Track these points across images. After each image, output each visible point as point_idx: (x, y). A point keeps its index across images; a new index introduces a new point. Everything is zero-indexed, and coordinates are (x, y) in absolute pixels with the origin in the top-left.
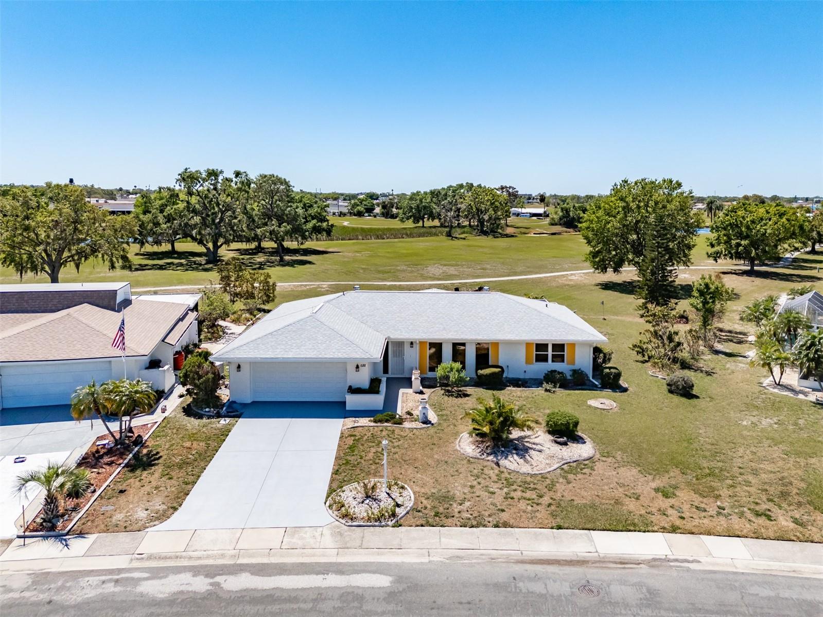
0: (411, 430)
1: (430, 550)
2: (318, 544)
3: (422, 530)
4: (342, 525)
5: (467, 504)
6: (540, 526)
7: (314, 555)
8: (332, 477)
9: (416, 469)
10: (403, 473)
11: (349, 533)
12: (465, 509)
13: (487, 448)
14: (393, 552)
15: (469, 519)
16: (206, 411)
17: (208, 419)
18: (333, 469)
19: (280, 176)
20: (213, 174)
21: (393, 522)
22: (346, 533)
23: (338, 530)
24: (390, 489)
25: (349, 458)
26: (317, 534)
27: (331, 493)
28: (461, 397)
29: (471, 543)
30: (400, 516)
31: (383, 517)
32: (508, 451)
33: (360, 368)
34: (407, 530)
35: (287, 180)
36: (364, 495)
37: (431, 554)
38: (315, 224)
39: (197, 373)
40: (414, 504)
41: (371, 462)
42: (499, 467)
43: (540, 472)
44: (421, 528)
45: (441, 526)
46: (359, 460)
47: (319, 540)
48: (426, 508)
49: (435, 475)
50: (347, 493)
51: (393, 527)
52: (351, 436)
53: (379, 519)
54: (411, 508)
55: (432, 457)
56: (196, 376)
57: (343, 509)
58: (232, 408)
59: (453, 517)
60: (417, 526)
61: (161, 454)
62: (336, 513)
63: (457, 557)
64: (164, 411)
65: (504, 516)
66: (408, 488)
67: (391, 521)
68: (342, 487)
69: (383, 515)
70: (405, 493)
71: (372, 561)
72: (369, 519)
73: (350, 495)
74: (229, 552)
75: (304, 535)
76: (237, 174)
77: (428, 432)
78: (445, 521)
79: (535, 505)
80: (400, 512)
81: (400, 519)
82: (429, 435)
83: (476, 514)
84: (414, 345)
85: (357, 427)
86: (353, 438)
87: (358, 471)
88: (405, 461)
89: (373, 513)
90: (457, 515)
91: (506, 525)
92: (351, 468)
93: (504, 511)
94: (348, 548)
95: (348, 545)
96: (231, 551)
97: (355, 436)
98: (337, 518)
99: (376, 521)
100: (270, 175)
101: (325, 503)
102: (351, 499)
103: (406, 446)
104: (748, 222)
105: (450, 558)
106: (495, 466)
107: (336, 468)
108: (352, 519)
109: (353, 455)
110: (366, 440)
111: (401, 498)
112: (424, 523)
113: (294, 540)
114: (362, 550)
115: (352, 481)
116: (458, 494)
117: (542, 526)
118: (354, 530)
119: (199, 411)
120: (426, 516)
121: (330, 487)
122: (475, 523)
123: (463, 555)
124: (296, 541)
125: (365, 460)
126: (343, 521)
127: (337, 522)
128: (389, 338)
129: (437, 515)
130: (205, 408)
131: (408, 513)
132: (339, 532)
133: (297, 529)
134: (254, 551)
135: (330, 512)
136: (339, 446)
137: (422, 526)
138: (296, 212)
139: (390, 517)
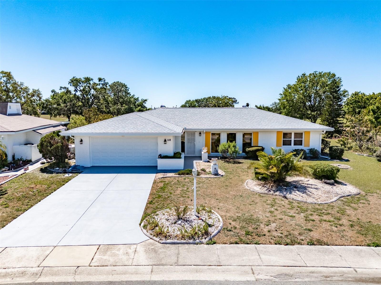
0: (207, 178)
1: (253, 267)
2: (131, 261)
3: (238, 247)
4: (156, 243)
5: (273, 225)
6: (356, 243)
7: (125, 273)
8: (147, 205)
9: (218, 200)
10: (207, 203)
11: (163, 250)
12: (273, 229)
13: (272, 187)
14: (213, 269)
15: (281, 237)
16: (56, 170)
17: (57, 174)
18: (148, 201)
19: (122, 82)
20: (88, 80)
21: (207, 239)
22: (161, 250)
23: (153, 247)
24: (198, 213)
25: (161, 194)
26: (131, 251)
27: (146, 217)
28: (237, 164)
29: (294, 261)
30: (213, 234)
31: (197, 236)
32: (290, 189)
33: (167, 142)
34: (222, 247)
35: (126, 84)
36: (176, 217)
37: (255, 272)
38: (140, 109)
39: (50, 143)
40: (223, 225)
41: (179, 196)
42: (288, 199)
43: (325, 202)
44: (235, 245)
45: (256, 244)
46: (169, 195)
47: (132, 257)
48: (235, 228)
49: (235, 204)
50: (161, 216)
51: (207, 244)
52: (161, 182)
53: (193, 237)
54: (222, 227)
55: (229, 193)
56: (49, 144)
57: (157, 228)
58: (76, 168)
59: (265, 235)
60: (232, 243)
61: (8, 192)
62: (150, 232)
63: (286, 275)
64: (26, 170)
65: (315, 235)
66: (215, 213)
67: (205, 238)
68: (156, 212)
69: (196, 233)
70: (213, 216)
71: (191, 279)
72: (183, 237)
73: (163, 217)
74: (31, 269)
75: (117, 252)
76: (100, 80)
77: (220, 180)
78: (257, 239)
79: (338, 226)
80: (213, 231)
81: (213, 237)
82: (221, 181)
83: (286, 233)
84: (202, 135)
85: (166, 177)
86: (163, 183)
87: (169, 202)
88: (207, 195)
89: (186, 231)
90: (267, 234)
91: (320, 243)
92: (163, 200)
93: (312, 231)
94: (163, 265)
95: (163, 262)
96: (34, 269)
97: (165, 182)
98: (151, 236)
99: (190, 239)
100: (117, 82)
101: (140, 225)
102: (164, 221)
103: (205, 187)
104: (365, 99)
105: (279, 276)
106: (283, 199)
107: (150, 200)
108: (166, 237)
109: (164, 192)
110: (173, 184)
111: (210, 220)
112: (238, 240)
113: (105, 258)
114: (179, 267)
115: (164, 208)
116: (261, 217)
117: (358, 244)
118: (168, 247)
119: (52, 170)
120: (237, 235)
121: (145, 213)
122: (288, 241)
123: (291, 273)
124: (108, 258)
125: (174, 195)
126: (158, 239)
127: (151, 241)
128: (185, 129)
129: (248, 233)
130: (56, 168)
131: (219, 232)
132: (153, 248)
133: (110, 247)
134: (60, 268)
135: (145, 231)
136: (152, 187)
137: (237, 243)
138: (130, 100)
139: (203, 235)
